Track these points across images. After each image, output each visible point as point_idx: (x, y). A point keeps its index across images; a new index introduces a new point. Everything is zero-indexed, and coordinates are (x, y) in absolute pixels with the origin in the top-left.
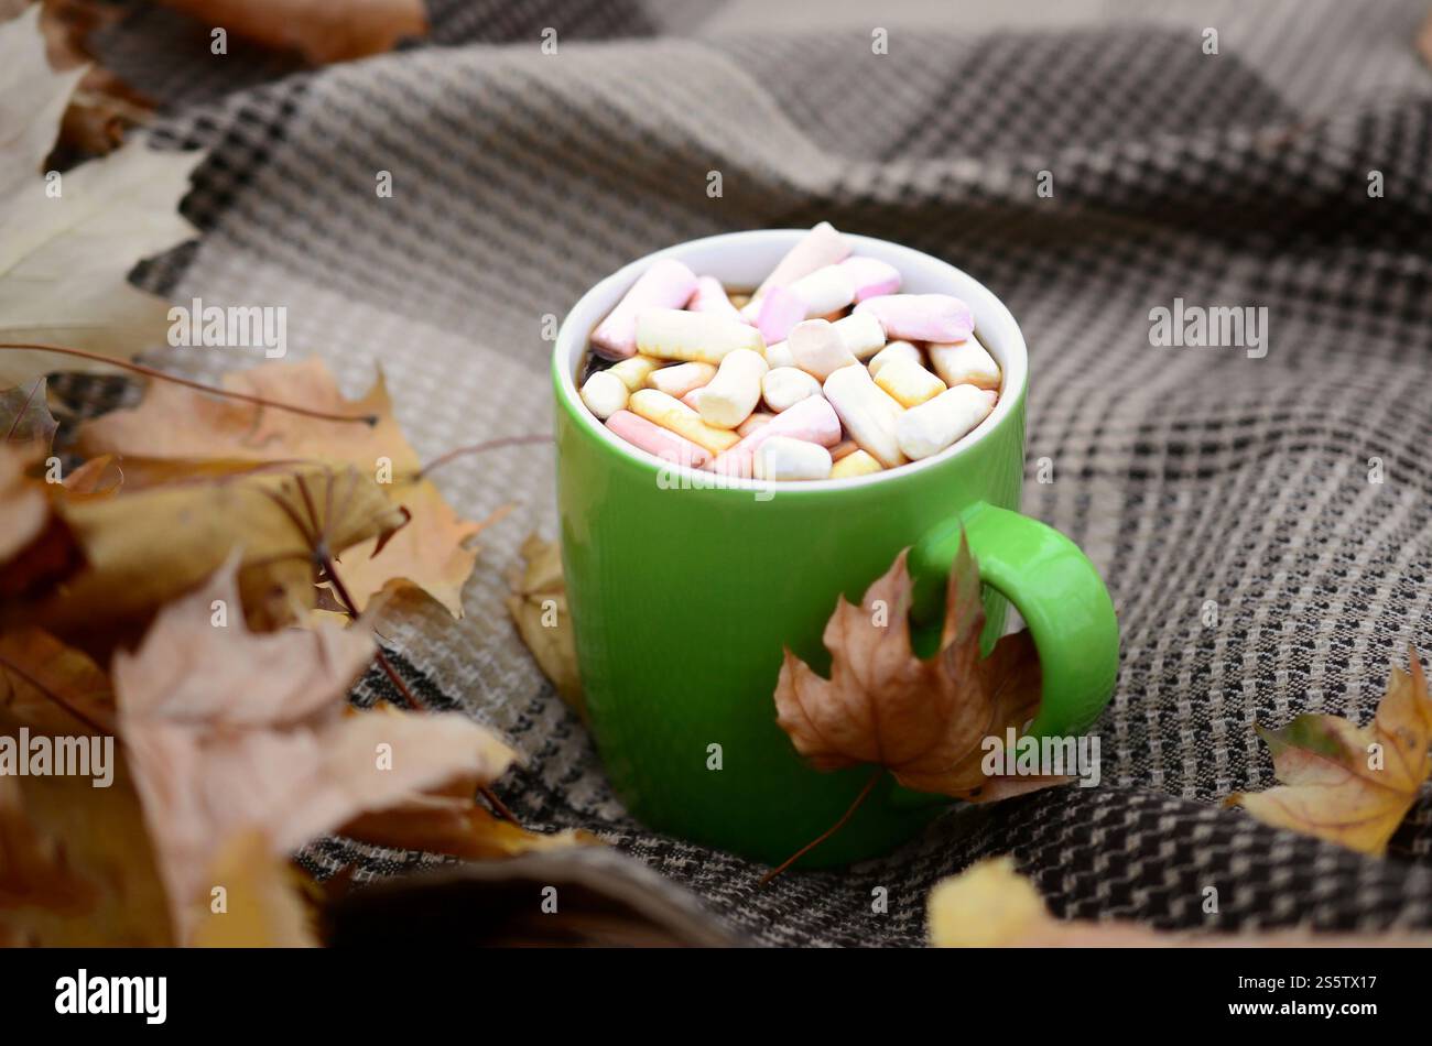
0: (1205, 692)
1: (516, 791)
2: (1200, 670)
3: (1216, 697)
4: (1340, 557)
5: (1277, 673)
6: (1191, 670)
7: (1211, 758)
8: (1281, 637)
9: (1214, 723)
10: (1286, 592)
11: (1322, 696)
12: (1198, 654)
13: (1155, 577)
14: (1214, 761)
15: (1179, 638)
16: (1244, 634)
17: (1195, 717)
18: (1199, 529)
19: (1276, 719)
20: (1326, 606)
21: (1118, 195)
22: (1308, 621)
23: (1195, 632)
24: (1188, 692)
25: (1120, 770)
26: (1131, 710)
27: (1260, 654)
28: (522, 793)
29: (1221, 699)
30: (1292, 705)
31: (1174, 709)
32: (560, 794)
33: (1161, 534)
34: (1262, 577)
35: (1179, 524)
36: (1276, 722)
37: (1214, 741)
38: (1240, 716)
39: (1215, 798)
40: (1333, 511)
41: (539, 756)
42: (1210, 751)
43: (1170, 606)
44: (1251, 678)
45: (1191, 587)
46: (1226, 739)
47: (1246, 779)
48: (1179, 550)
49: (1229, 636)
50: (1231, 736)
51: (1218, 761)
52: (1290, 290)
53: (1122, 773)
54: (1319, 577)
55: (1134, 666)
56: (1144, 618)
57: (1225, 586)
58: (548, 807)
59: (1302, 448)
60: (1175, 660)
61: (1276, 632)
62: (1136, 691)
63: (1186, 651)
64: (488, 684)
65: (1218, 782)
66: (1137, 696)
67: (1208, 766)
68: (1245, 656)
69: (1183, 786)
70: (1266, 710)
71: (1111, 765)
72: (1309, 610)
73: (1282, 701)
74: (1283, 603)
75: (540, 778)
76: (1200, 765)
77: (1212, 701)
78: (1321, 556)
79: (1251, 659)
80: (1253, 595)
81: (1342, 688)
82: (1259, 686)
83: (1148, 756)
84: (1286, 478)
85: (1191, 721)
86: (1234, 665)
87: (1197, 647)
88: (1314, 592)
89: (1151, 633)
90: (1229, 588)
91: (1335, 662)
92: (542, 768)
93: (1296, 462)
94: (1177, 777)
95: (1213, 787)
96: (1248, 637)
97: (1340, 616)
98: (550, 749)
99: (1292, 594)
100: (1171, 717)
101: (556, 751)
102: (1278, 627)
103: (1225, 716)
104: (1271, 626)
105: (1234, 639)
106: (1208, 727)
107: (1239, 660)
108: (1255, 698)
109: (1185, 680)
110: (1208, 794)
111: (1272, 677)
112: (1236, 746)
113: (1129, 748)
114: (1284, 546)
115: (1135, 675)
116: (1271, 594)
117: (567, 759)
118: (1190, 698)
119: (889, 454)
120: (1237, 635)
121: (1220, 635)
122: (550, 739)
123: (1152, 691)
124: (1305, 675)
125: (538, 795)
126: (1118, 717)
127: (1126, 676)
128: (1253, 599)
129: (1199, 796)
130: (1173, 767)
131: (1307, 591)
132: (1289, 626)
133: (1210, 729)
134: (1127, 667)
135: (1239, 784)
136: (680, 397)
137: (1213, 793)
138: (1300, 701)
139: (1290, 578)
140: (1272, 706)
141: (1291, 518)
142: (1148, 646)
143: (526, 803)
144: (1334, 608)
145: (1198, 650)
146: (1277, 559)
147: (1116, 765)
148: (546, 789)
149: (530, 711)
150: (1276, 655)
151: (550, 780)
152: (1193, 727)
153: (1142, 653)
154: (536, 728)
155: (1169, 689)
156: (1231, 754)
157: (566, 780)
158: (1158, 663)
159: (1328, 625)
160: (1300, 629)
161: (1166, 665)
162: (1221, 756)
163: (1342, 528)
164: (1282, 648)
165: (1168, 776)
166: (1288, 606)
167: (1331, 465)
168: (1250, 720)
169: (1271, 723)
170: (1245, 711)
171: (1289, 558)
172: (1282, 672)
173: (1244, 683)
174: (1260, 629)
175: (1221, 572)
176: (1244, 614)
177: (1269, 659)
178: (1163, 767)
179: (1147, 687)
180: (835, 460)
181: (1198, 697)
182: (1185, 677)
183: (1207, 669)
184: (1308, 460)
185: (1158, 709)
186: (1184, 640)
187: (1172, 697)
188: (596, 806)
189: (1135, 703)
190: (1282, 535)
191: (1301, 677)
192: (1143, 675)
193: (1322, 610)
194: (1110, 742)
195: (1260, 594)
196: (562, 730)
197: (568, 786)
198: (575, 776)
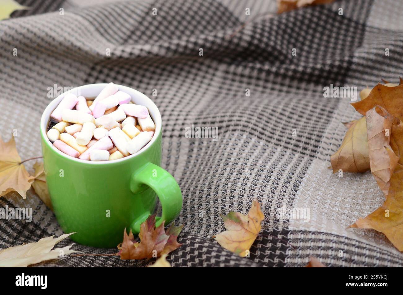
0: (209, 201)
1: (33, 230)
2: (208, 195)
3: (212, 203)
4: (243, 164)
5: (227, 197)
6: (206, 195)
7: (210, 218)
8: (228, 187)
9: (211, 209)
10: (229, 174)
11: (237, 204)
12: (207, 190)
13: (198, 166)
14: (211, 219)
15: (203, 186)
16: (219, 186)
17: (207, 207)
18: (209, 152)
19: (226, 209)
20: (239, 179)
21: (188, 52)
22: (235, 183)
23: (207, 184)
24: (205, 201)
25: (188, 220)
26: (191, 205)
27: (223, 192)
28: (35, 231)
29: (213, 203)
30: (230, 206)
31: (201, 205)
32: (45, 230)
33: (199, 152)
34: (224, 169)
35: (204, 150)
36: (226, 210)
37: (211, 214)
38: (217, 208)
39: (210, 229)
40: (242, 150)
41: (39, 221)
42: (210, 216)
43: (201, 176)
44: (220, 198)
45: (206, 170)
46: (214, 214)
47: (218, 224)
48: (204, 158)
49: (215, 186)
50: (215, 213)
51: (212, 219)
52: (235, 74)
53: (188, 221)
54: (238, 170)
55: (192, 193)
56: (194, 178)
57: (214, 171)
58: (42, 234)
59: (234, 130)
60: (202, 192)
61: (227, 186)
62: (192, 200)
63: (204, 190)
64: (26, 203)
65: (211, 225)
66: (193, 201)
67: (209, 220)
68: (219, 192)
69: (203, 225)
70: (224, 207)
71: (186, 219)
72: (235, 180)
73: (228, 205)
74: (229, 178)
75: (40, 226)
76: (207, 220)
77: (211, 204)
78: (238, 163)
79: (220, 192)
80: (221, 174)
81: (242, 203)
82: (222, 200)
83: (195, 217)
84: (231, 139)
85: (205, 208)
86: (216, 194)
87: (207, 188)
88: (236, 174)
89: (196, 183)
90: (216, 172)
91: (241, 195)
92: (40, 224)
93: (233, 135)
94: (201, 223)
95: (210, 226)
96: (220, 187)
97: (242, 182)
98: (42, 219)
99: (231, 175)
100: (201, 207)
101: (43, 219)
102: (227, 184)
103: (214, 208)
104: (225, 184)
105: (216, 187)
106: (209, 210)
107: (217, 193)
108: (221, 204)
109: (204, 197)
110: (209, 228)
111: (225, 198)
112: (216, 216)
113: (190, 214)
114: (229, 160)
115: (192, 195)
116: (226, 175)
117: (46, 221)
118: (205, 202)
119: (125, 152)
120: (217, 186)
121: (213, 186)
122: (42, 216)
123: (196, 200)
124: (233, 198)
125: (39, 231)
126: (188, 206)
127: (190, 195)
128: (221, 175)
129: (206, 228)
130: (201, 220)
131: (235, 174)
132: (230, 184)
133: (210, 211)
134: (190, 193)
135: (216, 226)
136: (72, 135)
137: (210, 227)
138: (232, 205)
139: (230, 170)
140: (225, 206)
141: (231, 152)
142: (196, 187)
143: (36, 233)
144: (241, 179)
145: (208, 189)
146: (228, 164)
147: (187, 219)
148: (41, 229)
149: (37, 209)
150: (226, 192)
151: (42, 227)
152: (206, 210)
153: (194, 189)
154: (38, 214)
155: (200, 200)
156: (215, 218)
157: (46, 226)
158: (198, 192)
159: (239, 184)
160: (232, 185)
161: (200, 193)
162: (212, 218)
163: (244, 155)
164: (228, 190)
165: (199, 222)
166: (230, 179)
167: (242, 135)
168: (220, 209)
169: (225, 210)
170: (219, 207)
171: (230, 164)
172: (228, 197)
173: (218, 199)
174: (223, 185)
175: (214, 167)
176: (219, 180)
177: (225, 193)
178: (198, 220)
179: (195, 199)
180: (110, 154)
181: (207, 202)
182: (204, 196)
183: (210, 195)
184: (236, 134)
185: (198, 205)
186: (204, 186)
187: (201, 202)
188: (55, 232)
189: (192, 203)
190: (229, 157)
191: (232, 199)
192: (194, 195)
193: (238, 180)
194: (186, 213)
195: (223, 175)
196: (45, 213)
197: (47, 228)
198: (49, 225)
